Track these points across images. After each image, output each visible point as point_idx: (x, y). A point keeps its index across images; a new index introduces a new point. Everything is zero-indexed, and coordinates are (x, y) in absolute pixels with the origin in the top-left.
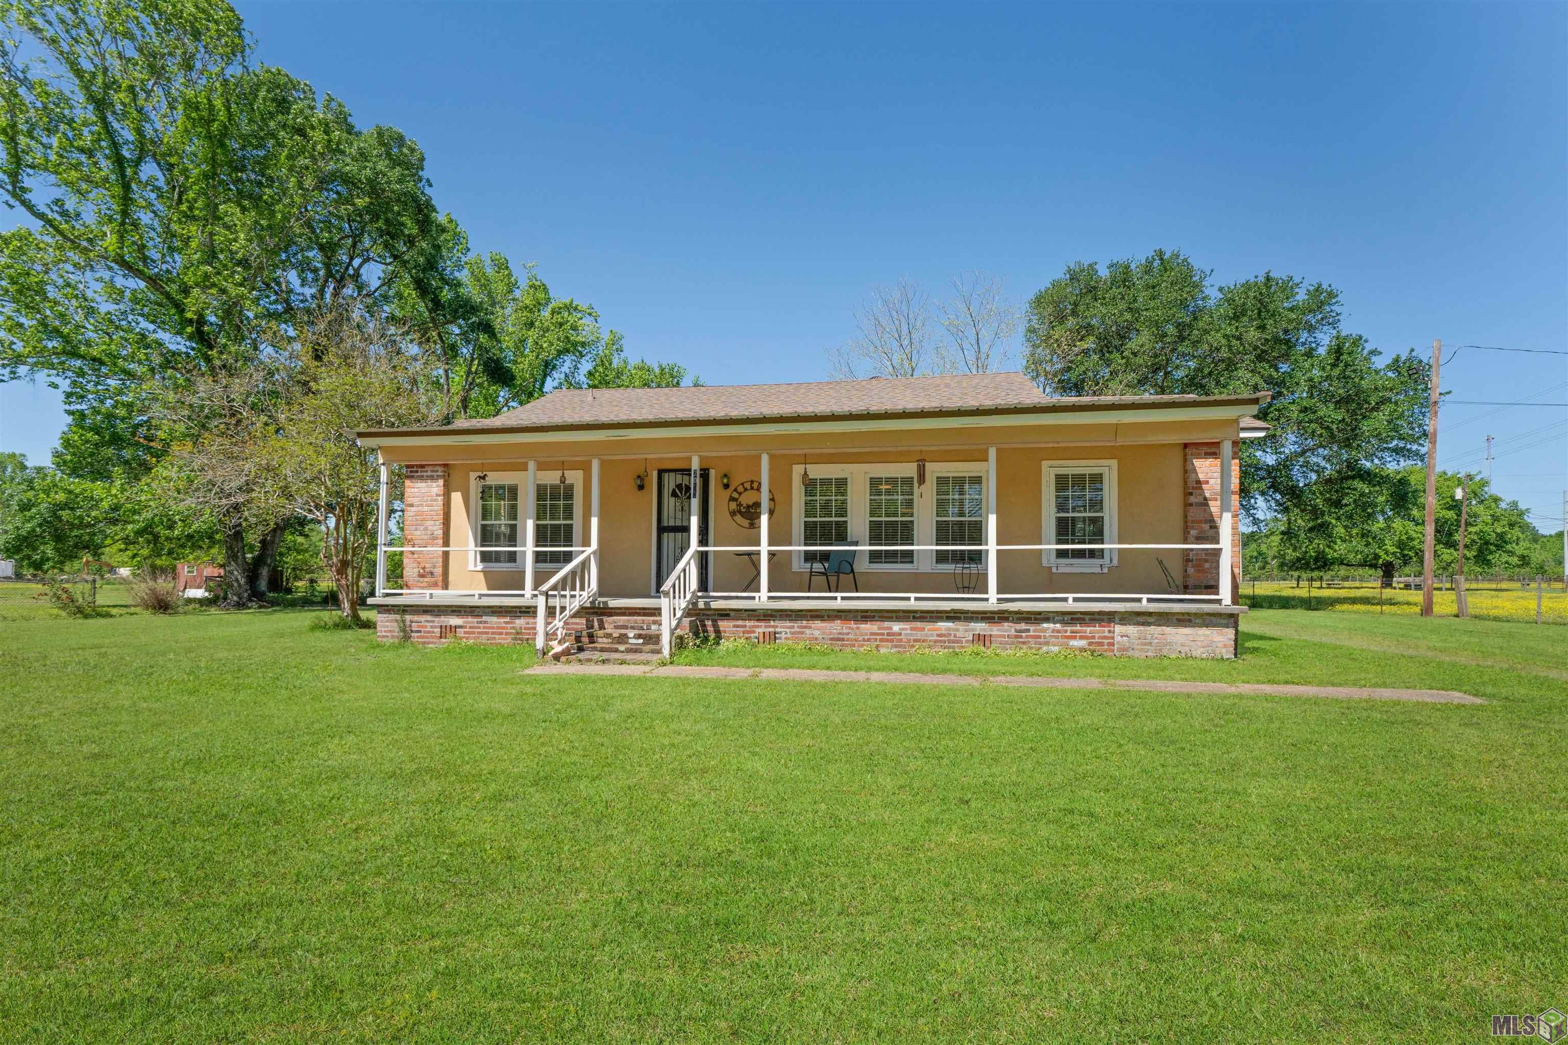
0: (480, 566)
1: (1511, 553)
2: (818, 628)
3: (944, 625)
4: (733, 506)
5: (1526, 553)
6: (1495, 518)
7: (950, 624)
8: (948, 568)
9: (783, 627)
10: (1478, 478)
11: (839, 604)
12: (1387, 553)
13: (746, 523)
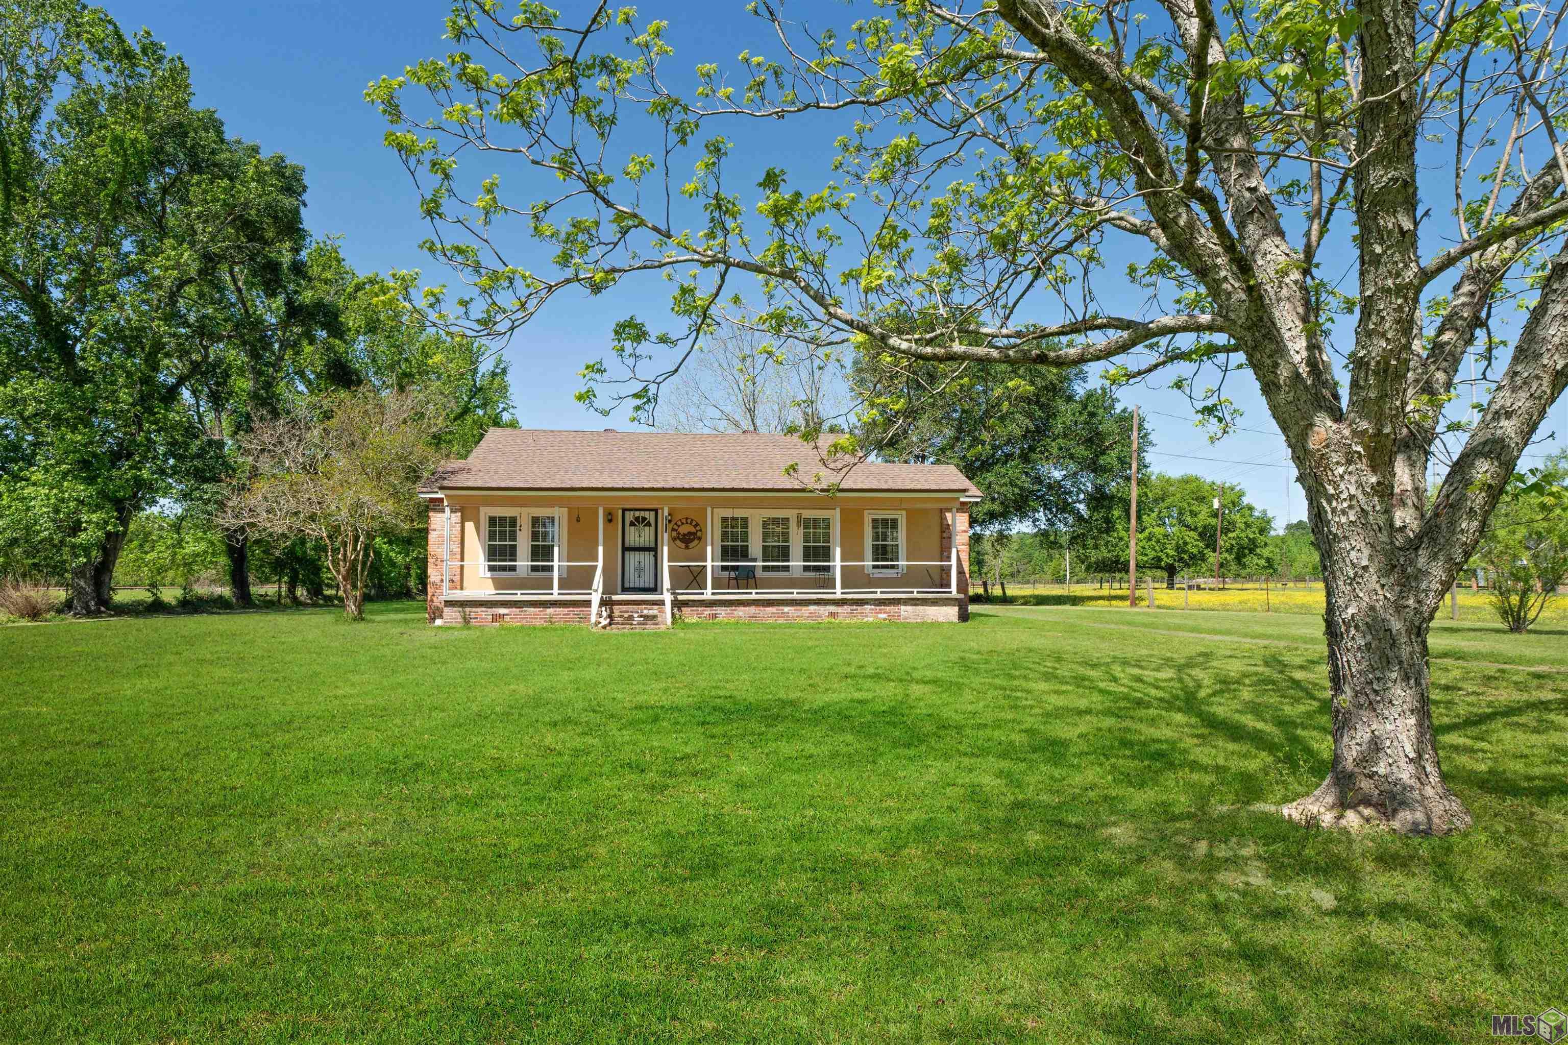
0: (489, 574)
1: (1260, 556)
2: (741, 611)
3: (812, 608)
4: (674, 534)
5: (1270, 555)
6: (1247, 525)
7: (815, 607)
8: (812, 574)
9: (721, 611)
10: (1238, 488)
11: (754, 596)
12: (1167, 556)
13: (683, 545)
